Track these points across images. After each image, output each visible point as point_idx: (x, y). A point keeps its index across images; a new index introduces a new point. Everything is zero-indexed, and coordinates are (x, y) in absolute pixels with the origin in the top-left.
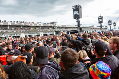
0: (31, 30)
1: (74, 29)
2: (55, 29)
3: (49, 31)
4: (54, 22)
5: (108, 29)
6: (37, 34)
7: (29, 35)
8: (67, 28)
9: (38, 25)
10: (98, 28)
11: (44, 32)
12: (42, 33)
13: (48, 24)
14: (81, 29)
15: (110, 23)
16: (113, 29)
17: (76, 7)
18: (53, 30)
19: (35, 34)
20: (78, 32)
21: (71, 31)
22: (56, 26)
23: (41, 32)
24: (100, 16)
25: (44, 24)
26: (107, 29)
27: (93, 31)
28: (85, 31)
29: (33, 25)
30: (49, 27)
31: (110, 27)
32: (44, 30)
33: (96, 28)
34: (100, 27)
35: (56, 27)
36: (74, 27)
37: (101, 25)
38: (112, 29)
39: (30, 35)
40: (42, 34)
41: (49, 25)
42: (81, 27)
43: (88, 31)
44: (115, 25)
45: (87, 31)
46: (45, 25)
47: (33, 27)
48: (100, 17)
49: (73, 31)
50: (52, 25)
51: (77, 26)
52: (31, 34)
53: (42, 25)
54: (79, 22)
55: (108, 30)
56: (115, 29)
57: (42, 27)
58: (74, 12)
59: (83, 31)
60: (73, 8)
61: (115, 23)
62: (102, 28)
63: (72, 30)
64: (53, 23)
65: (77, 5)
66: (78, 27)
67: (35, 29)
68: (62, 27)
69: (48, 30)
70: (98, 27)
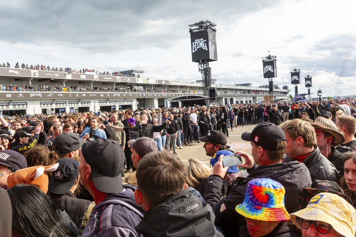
0: (60, 93)
1: (192, 93)
2: (135, 90)
3: (117, 97)
4: (132, 71)
5: (290, 93)
6: (80, 105)
7: (54, 106)
8: (171, 88)
9: (83, 77)
10: (261, 91)
11: (102, 98)
12: (97, 101)
13: (115, 74)
14: (212, 92)
15: (296, 77)
16: (305, 95)
17: (201, 27)
18: (130, 93)
19: (73, 106)
20: (204, 100)
21: (185, 98)
22: (140, 81)
23: (94, 98)
24: (269, 57)
25: (104, 74)
26: (286, 93)
27: (248, 100)
28: (226, 100)
29: (69, 77)
30: (118, 84)
31: (296, 88)
32: (102, 94)
33: (256, 92)
34: (268, 89)
35: (138, 85)
36: (192, 85)
37: (271, 83)
38: (301, 95)
39: (59, 106)
40: (95, 107)
41: (119, 79)
42: (213, 86)
43: (235, 100)
44: (309, 82)
45: (232, 100)
46: (107, 79)
47: (69, 82)
48: (267, 60)
49: (189, 97)
50: (128, 80)
51: (200, 85)
52: (62, 106)
53: (96, 78)
54: (207, 72)
55: (291, 97)
56: (309, 93)
57: (95, 83)
58: (193, 40)
59: (220, 98)
60: (191, 31)
61: (308, 79)
62: (274, 90)
63: (187, 94)
64: (129, 73)
65: (202, 23)
66: (206, 85)
67: (75, 88)
68: (158, 87)
69: (116, 94)
70: (263, 89)
